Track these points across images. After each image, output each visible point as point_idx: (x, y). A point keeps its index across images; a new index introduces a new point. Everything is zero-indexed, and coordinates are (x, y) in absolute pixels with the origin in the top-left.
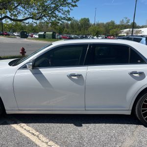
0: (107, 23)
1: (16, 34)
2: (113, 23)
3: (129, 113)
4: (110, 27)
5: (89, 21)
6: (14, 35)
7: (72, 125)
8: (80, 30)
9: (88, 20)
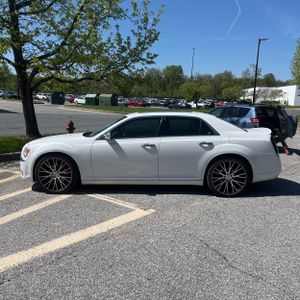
0: (217, 76)
1: (40, 97)
2: (228, 75)
3: (201, 183)
4: (223, 84)
5: (181, 71)
6: (37, 98)
7: (145, 196)
8: (165, 89)
9: (179, 69)
